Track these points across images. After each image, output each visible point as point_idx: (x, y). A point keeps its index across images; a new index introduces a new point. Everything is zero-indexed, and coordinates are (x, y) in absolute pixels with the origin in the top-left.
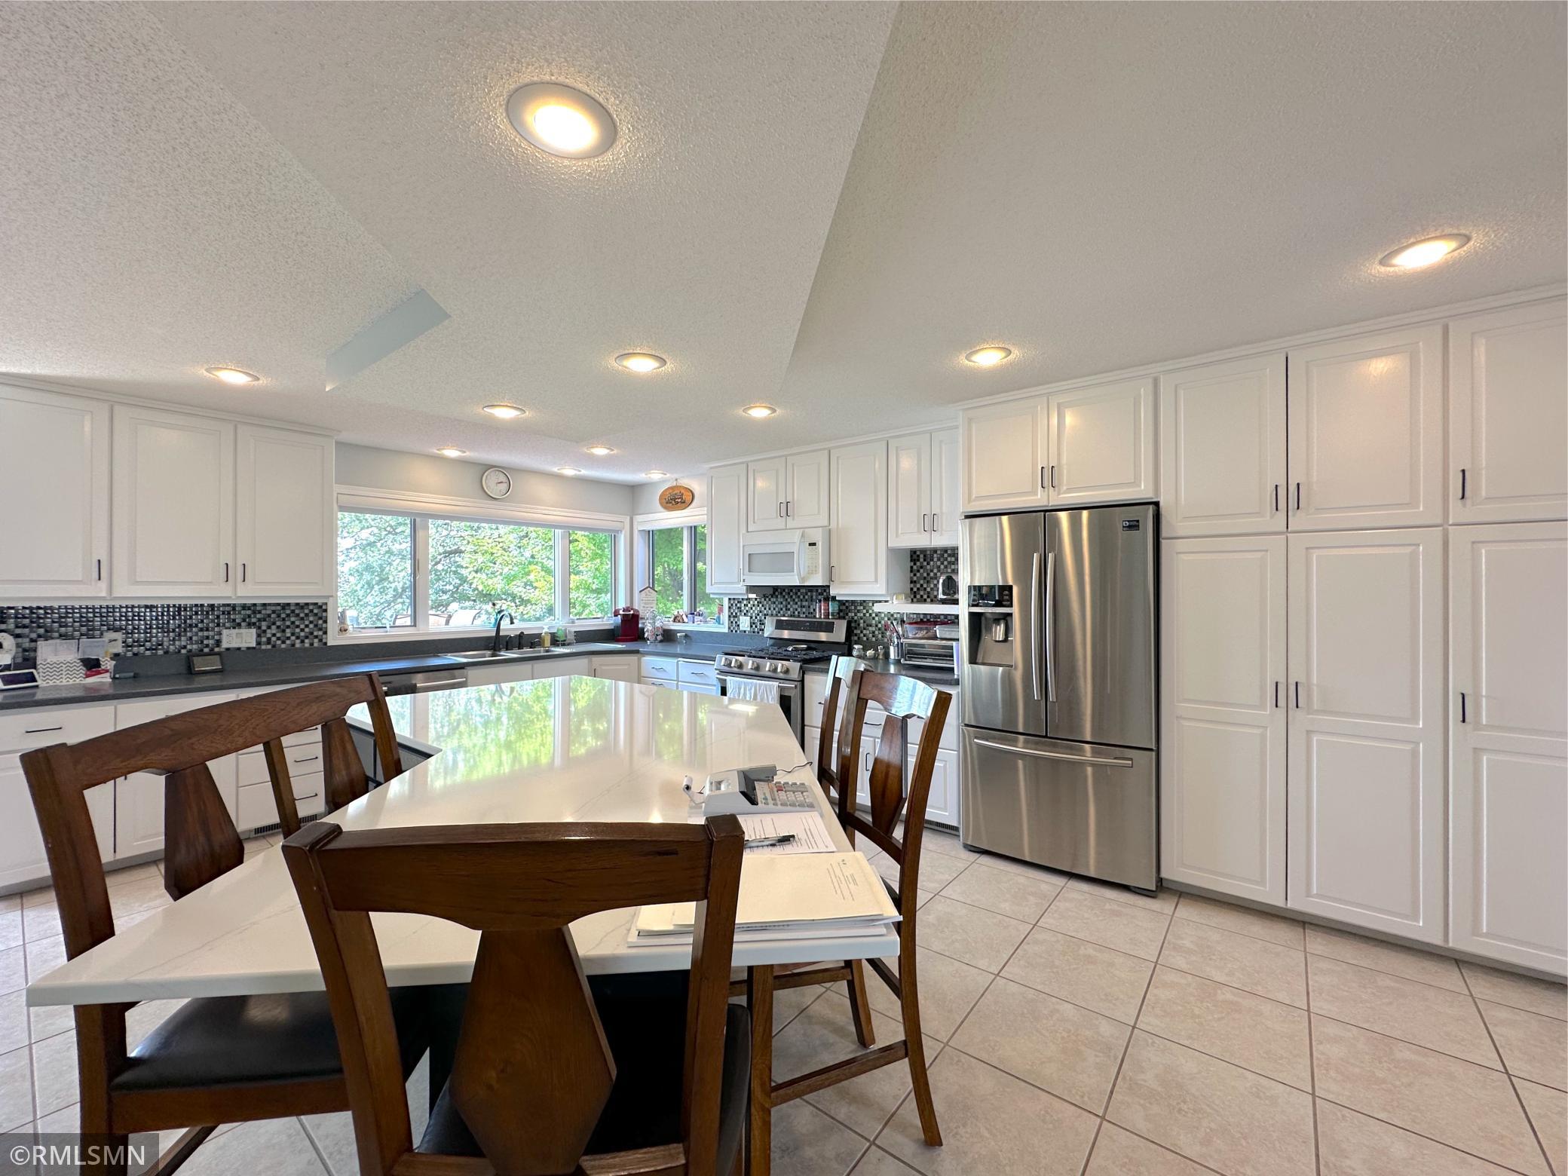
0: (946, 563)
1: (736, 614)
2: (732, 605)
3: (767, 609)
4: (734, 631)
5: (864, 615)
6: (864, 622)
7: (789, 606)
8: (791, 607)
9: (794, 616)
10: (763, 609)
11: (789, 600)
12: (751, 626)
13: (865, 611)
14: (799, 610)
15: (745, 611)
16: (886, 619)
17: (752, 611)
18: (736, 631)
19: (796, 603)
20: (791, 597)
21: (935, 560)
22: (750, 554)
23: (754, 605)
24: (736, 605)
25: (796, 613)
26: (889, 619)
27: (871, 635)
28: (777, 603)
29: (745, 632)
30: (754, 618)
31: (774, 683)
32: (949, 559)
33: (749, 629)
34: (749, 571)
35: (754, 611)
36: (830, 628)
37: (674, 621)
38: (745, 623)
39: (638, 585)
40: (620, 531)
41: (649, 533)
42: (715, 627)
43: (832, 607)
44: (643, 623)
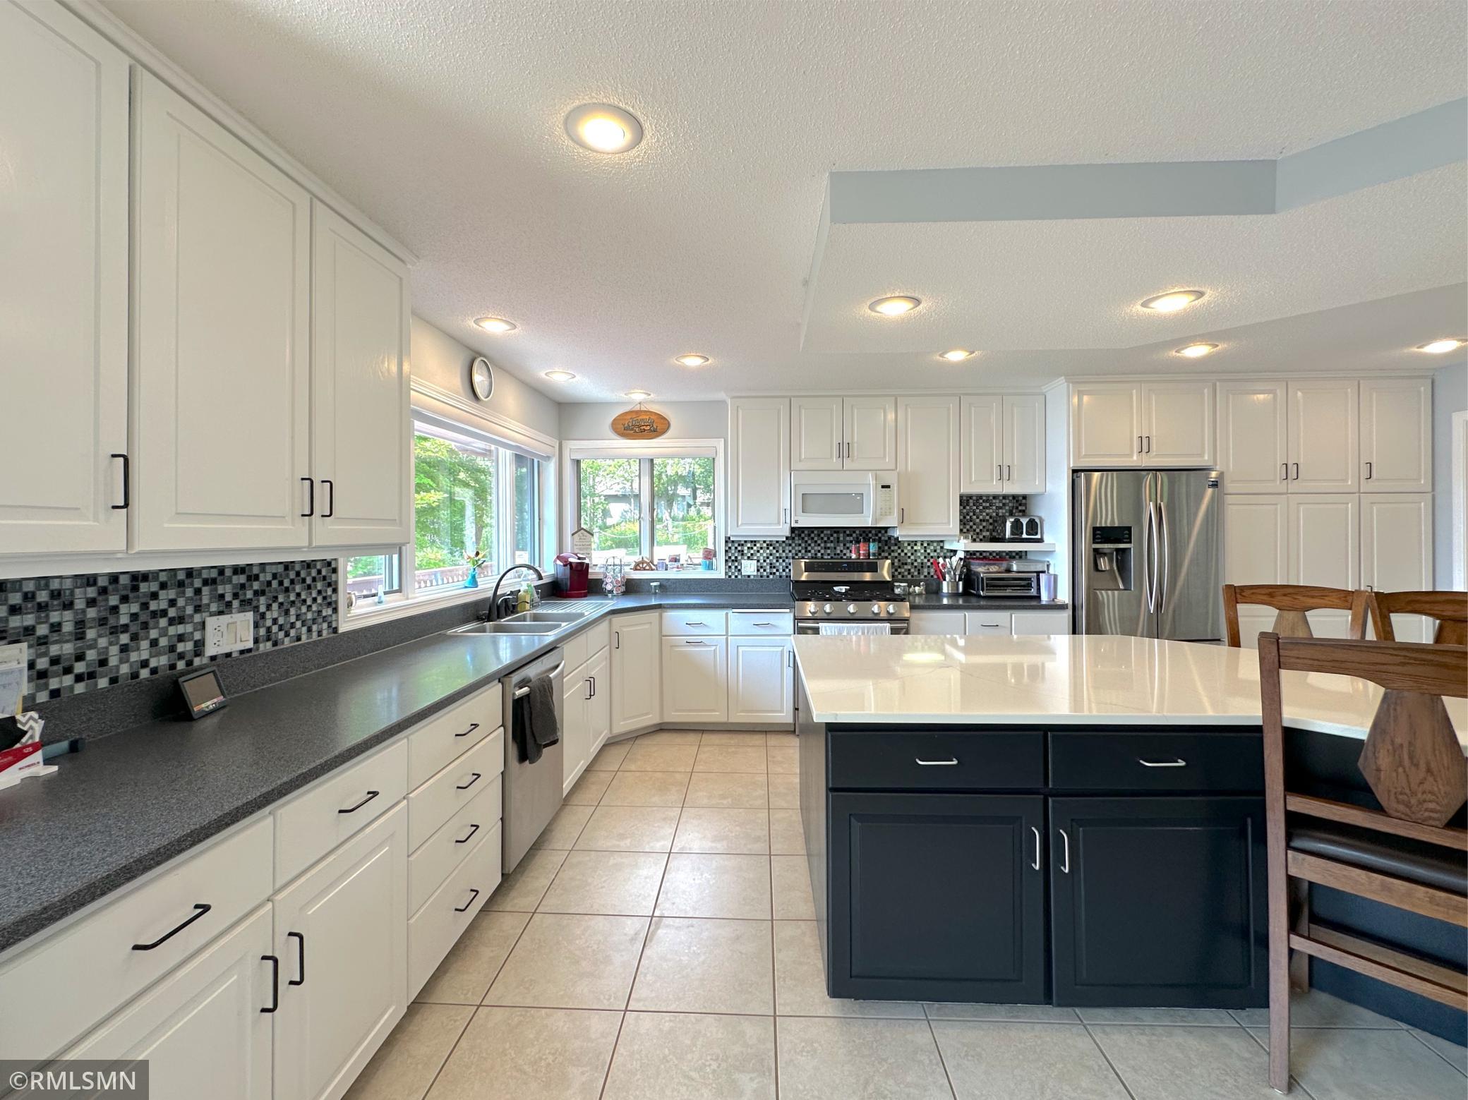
0: (981, 508)
1: (736, 557)
2: (730, 548)
3: (781, 551)
4: (733, 577)
5: (899, 554)
6: (899, 561)
7: (809, 548)
8: (812, 548)
9: (816, 558)
10: (774, 551)
11: (809, 542)
12: (758, 570)
13: (899, 551)
14: (822, 551)
15: (749, 555)
16: (922, 557)
17: (758, 555)
18: (736, 577)
19: (819, 545)
20: (813, 538)
21: (971, 504)
22: (803, 494)
23: (761, 548)
24: (736, 548)
25: (819, 555)
26: (925, 557)
27: (906, 573)
28: (793, 545)
29: (749, 576)
30: (762, 561)
31: (885, 624)
32: (984, 504)
33: (755, 573)
34: (803, 512)
35: (761, 554)
36: (873, 568)
37: (635, 569)
38: (749, 568)
39: (569, 527)
40: (548, 458)
41: (578, 462)
42: (701, 574)
43: (873, 548)
44: (594, 573)
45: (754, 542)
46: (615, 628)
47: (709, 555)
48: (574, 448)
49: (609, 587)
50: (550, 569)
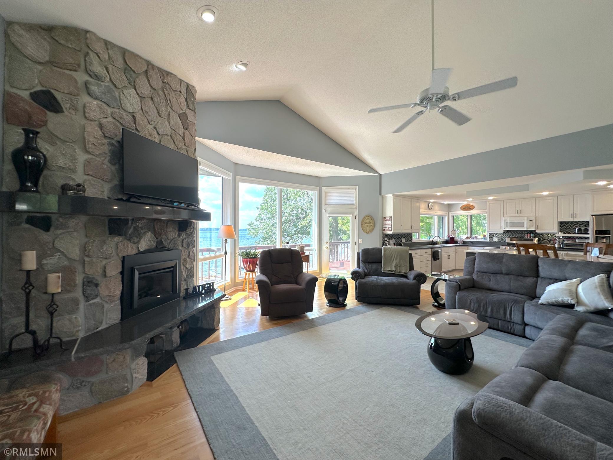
1: (492, 237)
2: (490, 235)
3: (503, 235)
4: (491, 241)
9: (515, 237)
10: (501, 235)
11: (513, 233)
12: (498, 240)
13: (539, 236)
15: (495, 236)
16: (551, 238)
17: (498, 236)
19: (516, 234)
24: (492, 235)
29: (495, 241)
30: (499, 238)
34: (506, 226)
36: (532, 240)
37: (466, 239)
38: (495, 239)
39: (451, 229)
40: (446, 216)
41: (453, 216)
42: (483, 240)
43: (532, 235)
44: (456, 239)
45: (497, 233)
46: (456, 249)
47: (485, 236)
48: (452, 213)
49: (459, 242)
50: (446, 238)
